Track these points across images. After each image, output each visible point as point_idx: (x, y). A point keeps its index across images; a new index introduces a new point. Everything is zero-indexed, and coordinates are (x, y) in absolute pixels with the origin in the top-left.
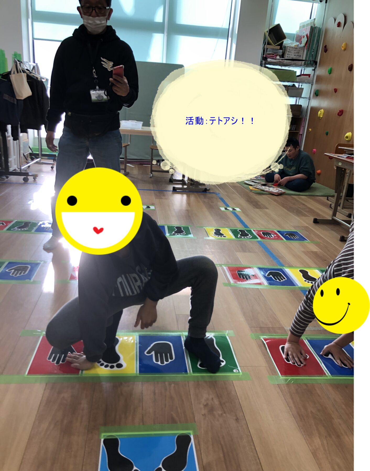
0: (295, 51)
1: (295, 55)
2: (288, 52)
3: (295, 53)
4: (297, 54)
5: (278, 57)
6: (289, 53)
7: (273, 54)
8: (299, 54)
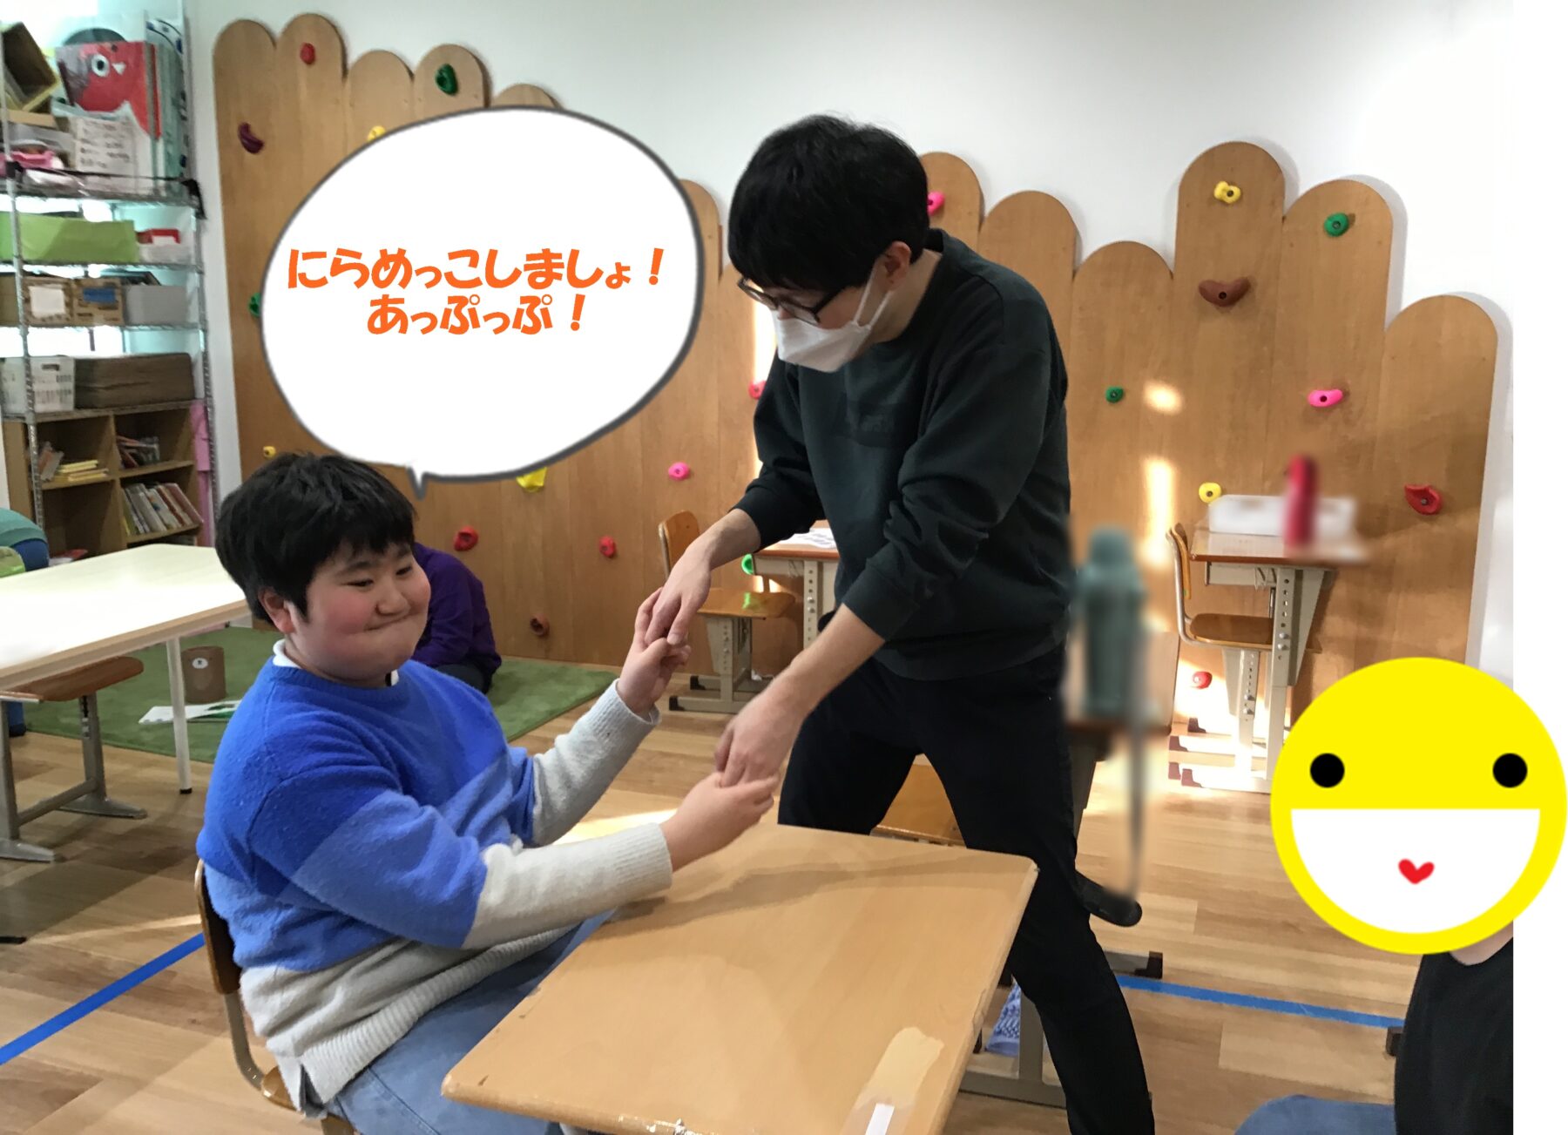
0: (106, 136)
1: (111, 155)
2: (84, 141)
3: (108, 146)
4: (115, 151)
5: (57, 164)
6: (86, 146)
7: (41, 150)
8: (123, 151)
